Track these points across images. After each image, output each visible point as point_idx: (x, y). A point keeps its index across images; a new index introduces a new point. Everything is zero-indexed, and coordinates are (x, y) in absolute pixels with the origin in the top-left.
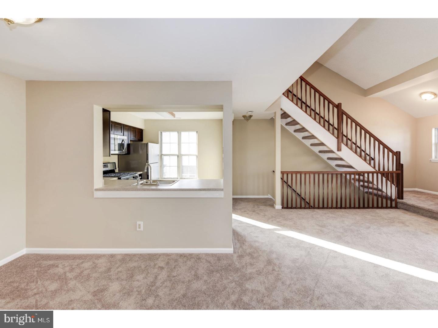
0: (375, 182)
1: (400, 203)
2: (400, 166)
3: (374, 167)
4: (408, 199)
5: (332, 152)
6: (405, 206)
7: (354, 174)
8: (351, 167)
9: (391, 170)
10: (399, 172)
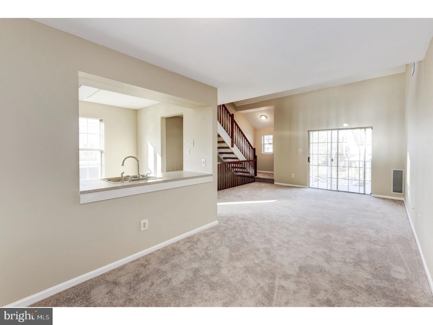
0: (247, 169)
1: (256, 178)
2: (255, 157)
3: (246, 158)
4: (259, 176)
5: (228, 148)
6: (259, 180)
7: (231, 163)
8: (237, 158)
9: (252, 159)
10: (255, 160)
